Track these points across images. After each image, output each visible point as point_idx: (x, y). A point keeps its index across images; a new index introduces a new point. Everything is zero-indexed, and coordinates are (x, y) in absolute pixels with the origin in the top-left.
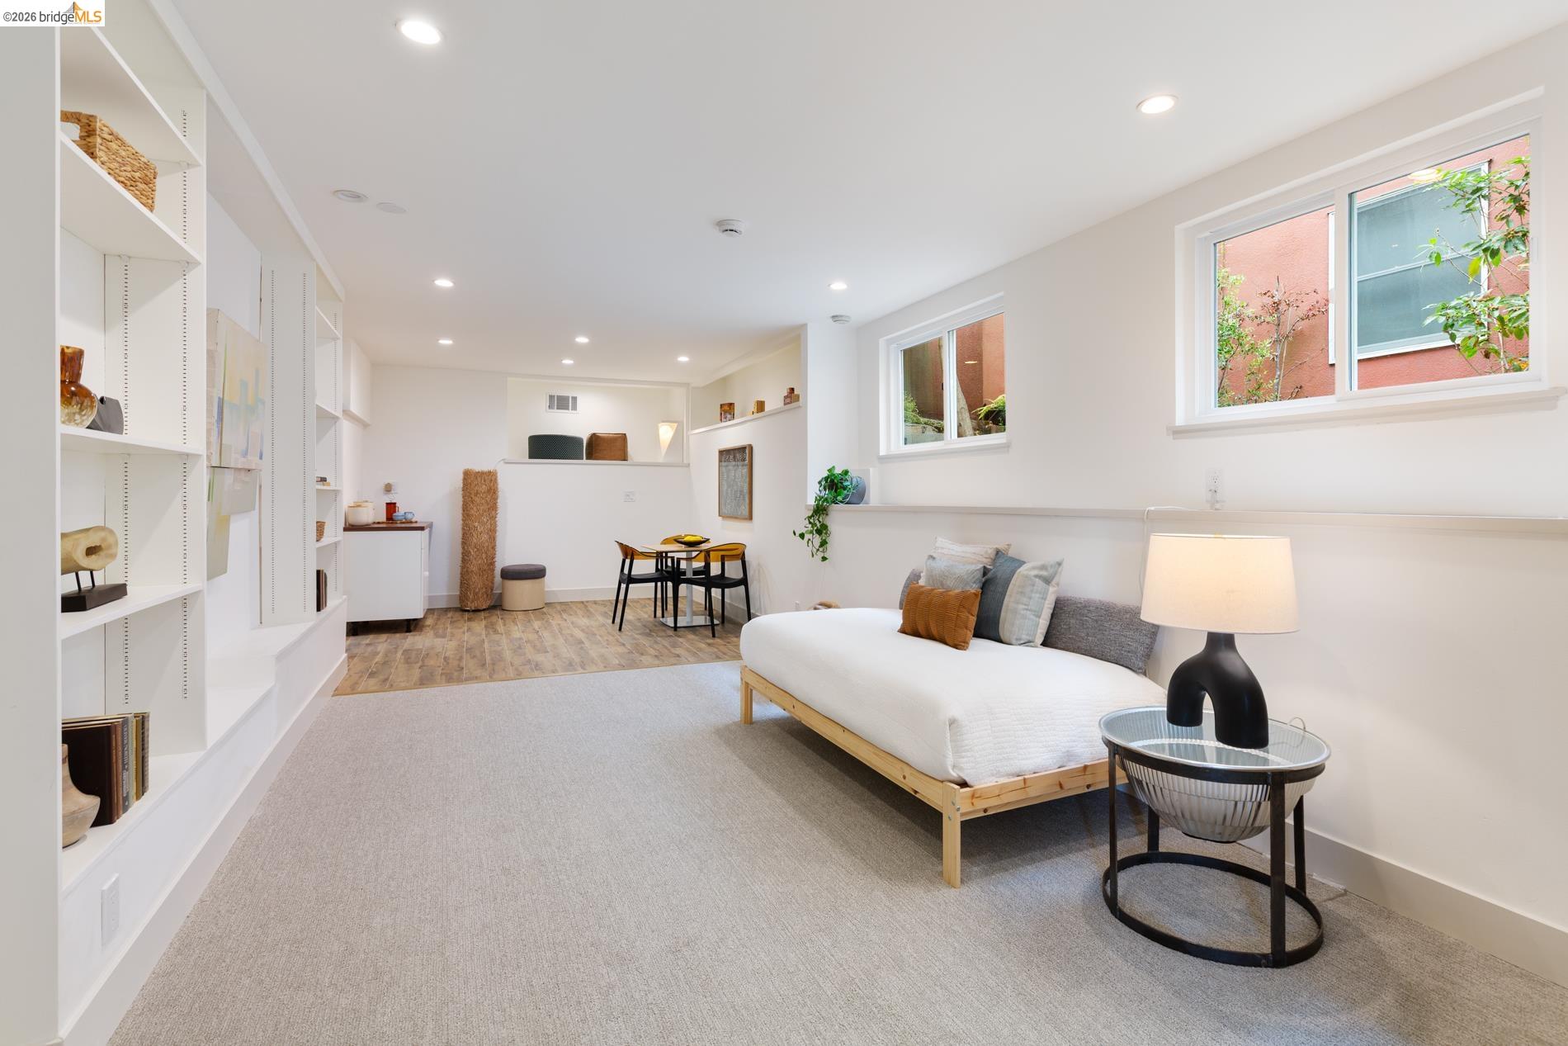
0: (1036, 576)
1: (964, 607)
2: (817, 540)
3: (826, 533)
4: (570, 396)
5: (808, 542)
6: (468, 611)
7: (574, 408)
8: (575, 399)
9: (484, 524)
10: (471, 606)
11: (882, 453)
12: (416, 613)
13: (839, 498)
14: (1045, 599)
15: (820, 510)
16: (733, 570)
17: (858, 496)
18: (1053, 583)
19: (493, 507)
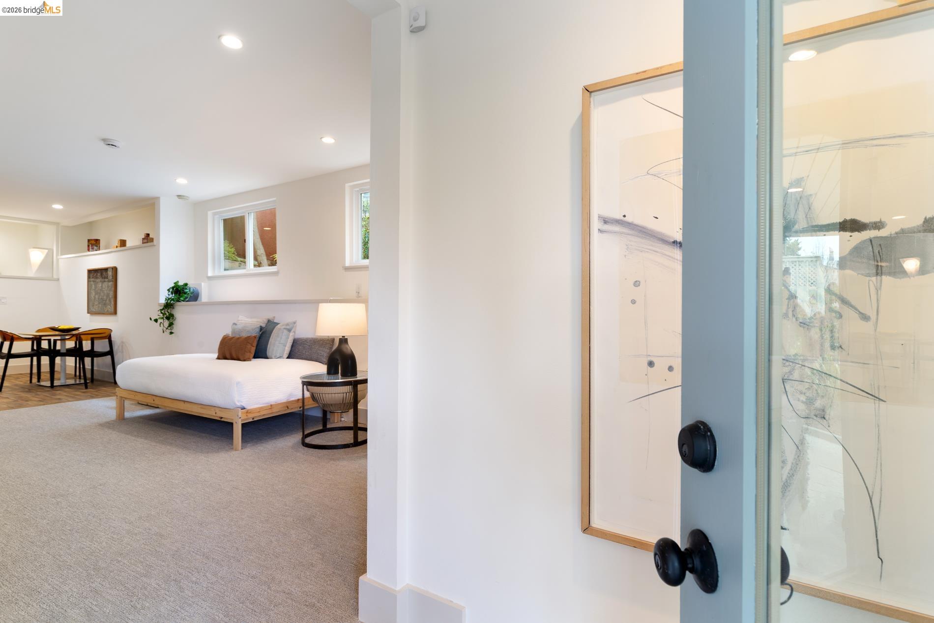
0: (284, 329)
1: (249, 343)
2: (167, 323)
3: (173, 319)
5: (160, 324)
11: (210, 274)
13: (182, 299)
14: (288, 338)
15: (168, 305)
16: (101, 346)
17: (195, 297)
18: (292, 331)
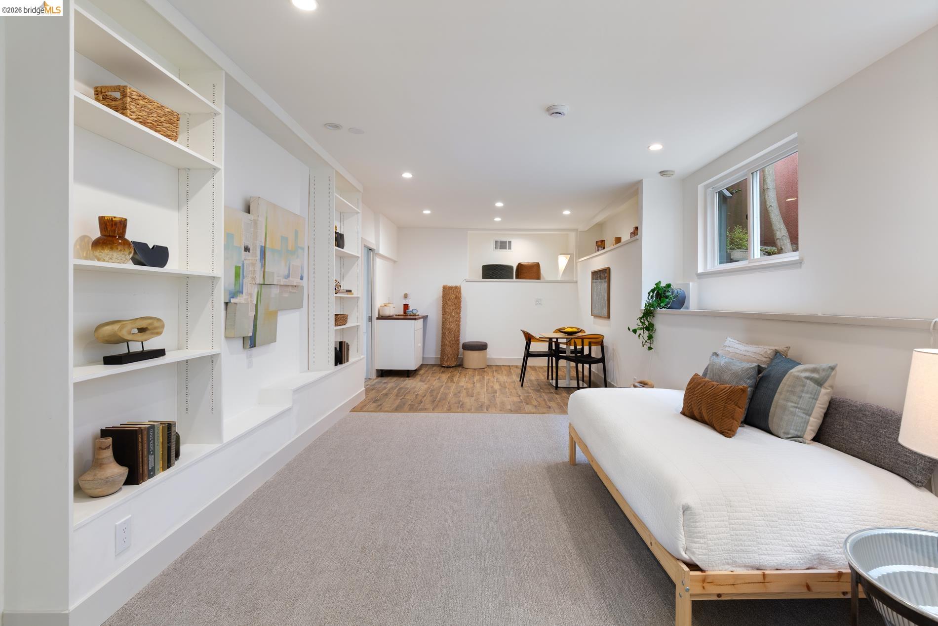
0: (807, 378)
1: (731, 400)
2: (646, 334)
3: (652, 330)
4: (508, 240)
5: (639, 336)
6: (444, 367)
7: (510, 248)
8: (510, 242)
9: (452, 317)
10: (446, 364)
11: (700, 270)
12: (412, 367)
13: (662, 305)
14: (816, 399)
15: (648, 313)
16: (596, 352)
17: (679, 302)
18: (826, 384)
19: (458, 307)
